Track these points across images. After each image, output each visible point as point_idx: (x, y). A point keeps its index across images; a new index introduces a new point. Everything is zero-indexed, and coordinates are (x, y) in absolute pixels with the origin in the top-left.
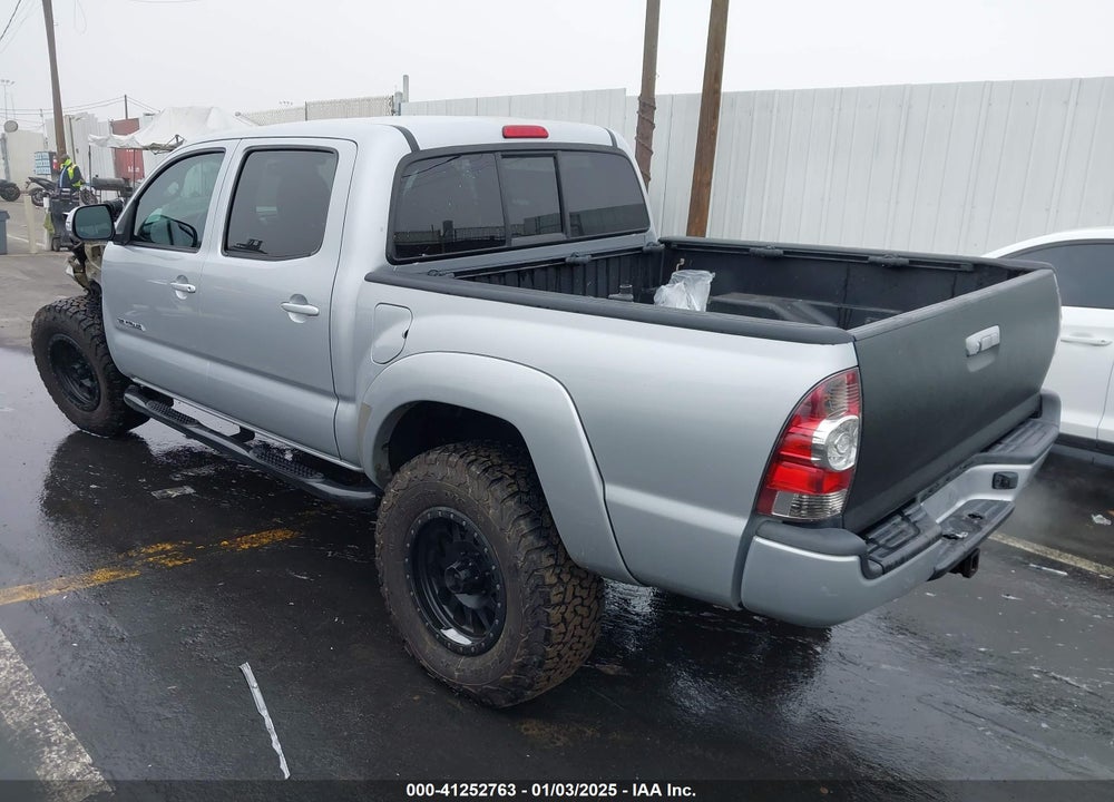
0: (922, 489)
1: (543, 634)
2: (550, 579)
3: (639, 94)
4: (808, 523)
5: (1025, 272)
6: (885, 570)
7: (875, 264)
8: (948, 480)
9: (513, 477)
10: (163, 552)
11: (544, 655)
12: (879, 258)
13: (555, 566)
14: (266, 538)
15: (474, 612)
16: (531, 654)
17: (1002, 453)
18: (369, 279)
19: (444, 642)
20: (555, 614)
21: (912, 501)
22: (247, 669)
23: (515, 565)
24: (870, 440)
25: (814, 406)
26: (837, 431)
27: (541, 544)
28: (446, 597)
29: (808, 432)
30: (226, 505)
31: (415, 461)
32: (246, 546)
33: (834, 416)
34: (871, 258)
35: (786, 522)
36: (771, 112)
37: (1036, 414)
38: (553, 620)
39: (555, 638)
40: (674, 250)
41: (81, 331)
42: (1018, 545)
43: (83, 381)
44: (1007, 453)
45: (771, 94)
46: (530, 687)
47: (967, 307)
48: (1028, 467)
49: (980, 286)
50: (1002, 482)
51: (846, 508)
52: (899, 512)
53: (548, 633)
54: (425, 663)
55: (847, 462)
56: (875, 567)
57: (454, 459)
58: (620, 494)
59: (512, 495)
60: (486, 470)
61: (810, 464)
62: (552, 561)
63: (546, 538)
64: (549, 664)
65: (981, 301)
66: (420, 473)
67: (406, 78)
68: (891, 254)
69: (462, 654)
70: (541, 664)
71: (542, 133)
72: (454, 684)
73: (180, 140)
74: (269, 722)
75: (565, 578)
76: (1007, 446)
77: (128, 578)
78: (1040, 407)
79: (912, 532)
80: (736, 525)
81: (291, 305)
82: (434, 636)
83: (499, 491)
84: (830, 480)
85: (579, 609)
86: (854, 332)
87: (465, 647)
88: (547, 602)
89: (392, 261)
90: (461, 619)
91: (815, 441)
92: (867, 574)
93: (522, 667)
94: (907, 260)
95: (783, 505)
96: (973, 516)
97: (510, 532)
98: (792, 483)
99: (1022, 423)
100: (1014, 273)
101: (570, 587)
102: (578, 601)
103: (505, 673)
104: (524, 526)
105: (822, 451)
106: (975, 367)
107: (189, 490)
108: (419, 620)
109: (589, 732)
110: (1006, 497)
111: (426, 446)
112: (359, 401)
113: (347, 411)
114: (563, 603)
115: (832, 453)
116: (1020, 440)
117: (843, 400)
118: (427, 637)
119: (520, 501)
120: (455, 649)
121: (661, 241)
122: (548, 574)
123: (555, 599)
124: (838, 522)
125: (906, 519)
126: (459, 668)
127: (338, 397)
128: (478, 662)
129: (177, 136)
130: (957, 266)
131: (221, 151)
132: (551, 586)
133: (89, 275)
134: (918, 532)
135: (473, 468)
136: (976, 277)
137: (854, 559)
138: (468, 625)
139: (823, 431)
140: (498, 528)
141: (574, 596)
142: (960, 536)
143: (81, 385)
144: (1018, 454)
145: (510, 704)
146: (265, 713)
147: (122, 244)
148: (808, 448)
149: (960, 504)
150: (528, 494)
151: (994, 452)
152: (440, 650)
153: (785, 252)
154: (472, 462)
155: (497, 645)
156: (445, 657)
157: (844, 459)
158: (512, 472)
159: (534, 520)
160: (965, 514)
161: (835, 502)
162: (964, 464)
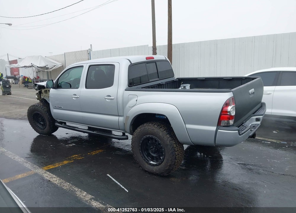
0: (244, 121)
1: (175, 157)
2: (175, 146)
3: (152, 46)
4: (228, 126)
5: (256, 78)
6: (242, 134)
7: (225, 79)
8: (248, 119)
9: (164, 127)
10: (76, 157)
11: (175, 162)
12: (226, 78)
13: (175, 143)
14: (97, 152)
15: (156, 157)
16: (172, 162)
17: (257, 114)
18: (126, 90)
19: (150, 164)
20: (177, 153)
21: (243, 123)
22: (108, 175)
23: (167, 144)
24: (237, 109)
25: (227, 104)
26: (232, 108)
27: (172, 139)
28: (149, 155)
29: (226, 109)
30: (84, 146)
31: (140, 126)
32: (94, 154)
33: (231, 106)
34: (224, 78)
35: (223, 126)
36: (184, 48)
37: (261, 107)
38: (176, 154)
39: (177, 158)
40: (180, 80)
41: (42, 110)
42: (259, 138)
43: (41, 123)
44: (258, 114)
45: (184, 44)
46: (172, 170)
47: (248, 85)
48: (262, 116)
49: (247, 82)
50: (258, 120)
51: (234, 123)
52: (241, 125)
53: (176, 157)
54: (146, 170)
55: (234, 114)
56: (241, 133)
57: (150, 124)
58: (189, 126)
59: (165, 130)
60: (158, 126)
61: (227, 115)
62: (175, 142)
63: (173, 138)
64: (176, 164)
65: (251, 84)
66: (142, 128)
67: (91, 45)
68: (228, 77)
69: (155, 166)
70: (174, 164)
71: (153, 58)
72: (154, 172)
73: (32, 64)
74: (119, 183)
75: (178, 146)
76: (257, 113)
77: (72, 162)
78: (262, 105)
79: (245, 128)
80: (214, 128)
81: (107, 98)
82: (148, 163)
83: (161, 129)
84: (231, 117)
85: (180, 152)
86: (232, 90)
87: (155, 164)
88: (175, 151)
89: (129, 86)
90: (153, 159)
91: (228, 110)
92: (240, 135)
93: (170, 165)
94: (232, 78)
95: (223, 123)
96: (254, 126)
97: (165, 137)
98: (224, 119)
99: (259, 109)
100: (253, 79)
101: (179, 148)
102: (180, 150)
103: (167, 167)
104: (168, 136)
105: (229, 112)
106: (251, 96)
107: (74, 144)
108: (144, 160)
109: (184, 179)
110: (259, 123)
111: (142, 123)
112: (125, 116)
113: (121, 119)
114: (178, 151)
115: (231, 112)
116: (259, 112)
117: (231, 102)
118: (146, 164)
119: (166, 131)
120: (153, 165)
121: (177, 79)
122: (174, 145)
123: (176, 150)
124: (233, 125)
125: (243, 126)
126: (155, 169)
127: (119, 116)
128: (160, 167)
129: (32, 63)
130: (242, 78)
131: (82, 66)
132: (175, 147)
133: (42, 97)
134: (246, 128)
135: (155, 126)
136: (246, 80)
137: (237, 131)
138: (155, 160)
139: (229, 108)
140: (162, 137)
141: (180, 149)
142: (252, 130)
143: (40, 124)
144: (260, 114)
145: (167, 175)
146: (117, 182)
147: (55, 89)
148: (227, 112)
149: (250, 125)
150: (167, 130)
151: (256, 114)
152: (150, 166)
153: (205, 79)
154: (155, 125)
155: (164, 162)
156: (151, 167)
157: (233, 114)
158: (163, 126)
159: (170, 135)
160: (252, 126)
161: (231, 122)
162: (250, 116)
